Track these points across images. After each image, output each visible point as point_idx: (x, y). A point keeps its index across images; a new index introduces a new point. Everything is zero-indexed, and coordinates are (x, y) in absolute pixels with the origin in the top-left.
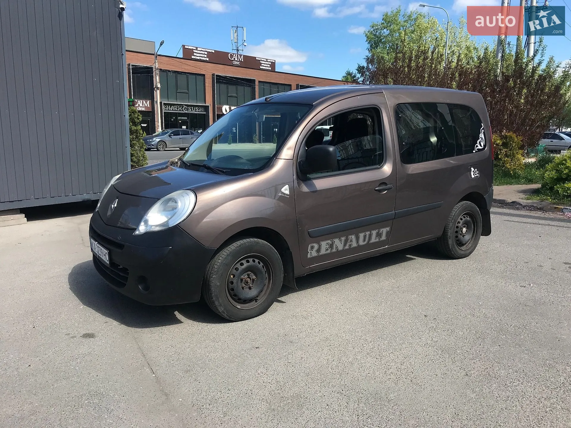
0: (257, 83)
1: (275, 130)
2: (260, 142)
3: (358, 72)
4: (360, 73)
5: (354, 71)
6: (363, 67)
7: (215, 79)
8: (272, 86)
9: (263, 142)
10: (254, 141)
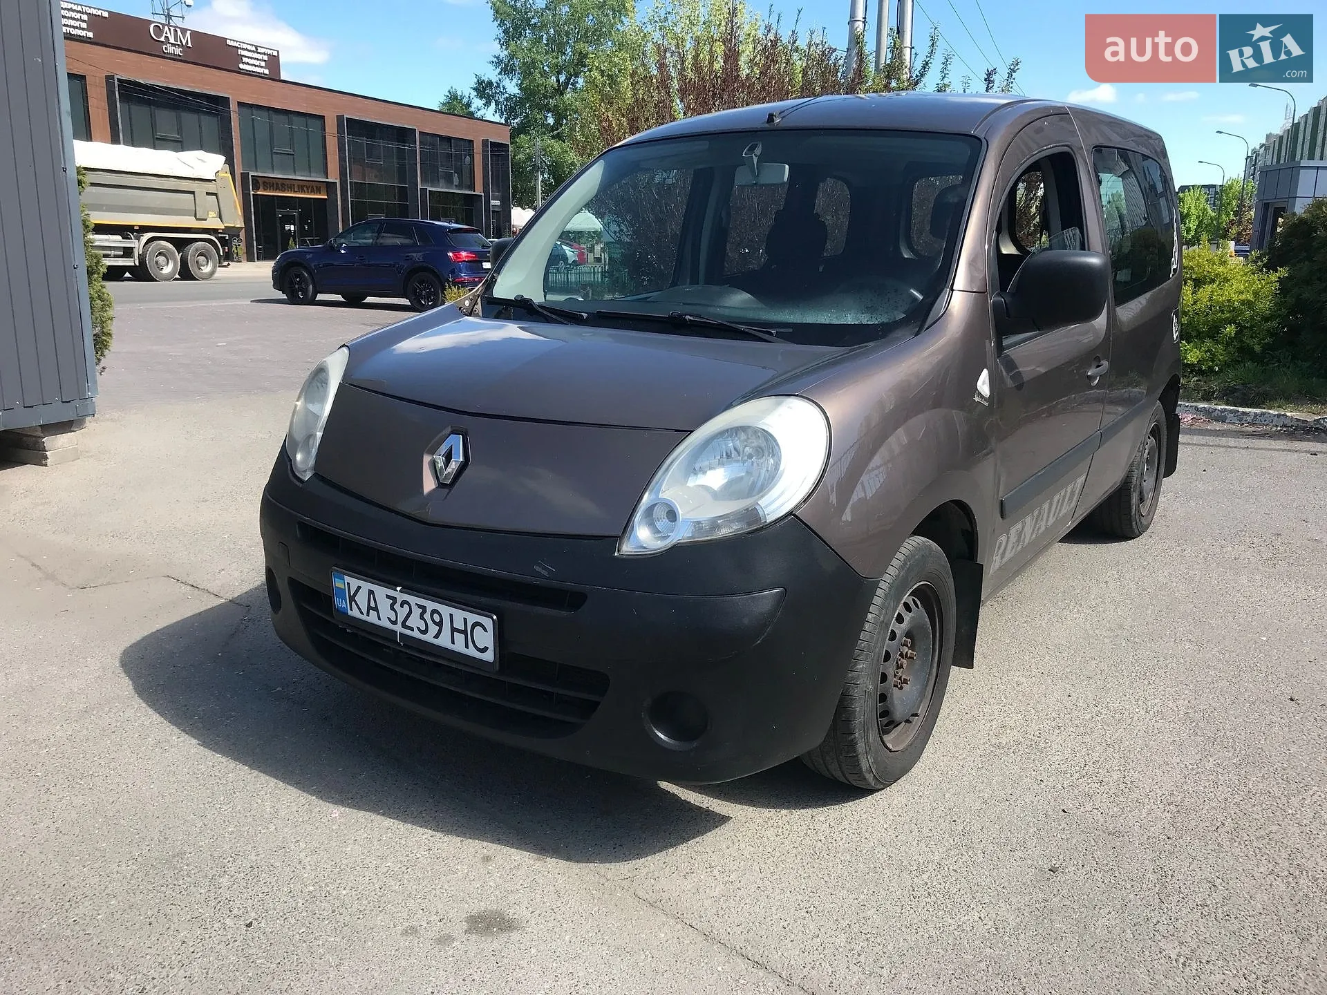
0: (233, 106)
1: (287, 227)
2: (250, 258)
3: (478, 95)
4: (481, 98)
5: (466, 89)
6: (490, 84)
7: (117, 89)
8: (275, 117)
9: (258, 259)
10: (235, 256)
